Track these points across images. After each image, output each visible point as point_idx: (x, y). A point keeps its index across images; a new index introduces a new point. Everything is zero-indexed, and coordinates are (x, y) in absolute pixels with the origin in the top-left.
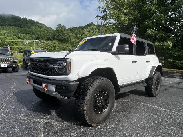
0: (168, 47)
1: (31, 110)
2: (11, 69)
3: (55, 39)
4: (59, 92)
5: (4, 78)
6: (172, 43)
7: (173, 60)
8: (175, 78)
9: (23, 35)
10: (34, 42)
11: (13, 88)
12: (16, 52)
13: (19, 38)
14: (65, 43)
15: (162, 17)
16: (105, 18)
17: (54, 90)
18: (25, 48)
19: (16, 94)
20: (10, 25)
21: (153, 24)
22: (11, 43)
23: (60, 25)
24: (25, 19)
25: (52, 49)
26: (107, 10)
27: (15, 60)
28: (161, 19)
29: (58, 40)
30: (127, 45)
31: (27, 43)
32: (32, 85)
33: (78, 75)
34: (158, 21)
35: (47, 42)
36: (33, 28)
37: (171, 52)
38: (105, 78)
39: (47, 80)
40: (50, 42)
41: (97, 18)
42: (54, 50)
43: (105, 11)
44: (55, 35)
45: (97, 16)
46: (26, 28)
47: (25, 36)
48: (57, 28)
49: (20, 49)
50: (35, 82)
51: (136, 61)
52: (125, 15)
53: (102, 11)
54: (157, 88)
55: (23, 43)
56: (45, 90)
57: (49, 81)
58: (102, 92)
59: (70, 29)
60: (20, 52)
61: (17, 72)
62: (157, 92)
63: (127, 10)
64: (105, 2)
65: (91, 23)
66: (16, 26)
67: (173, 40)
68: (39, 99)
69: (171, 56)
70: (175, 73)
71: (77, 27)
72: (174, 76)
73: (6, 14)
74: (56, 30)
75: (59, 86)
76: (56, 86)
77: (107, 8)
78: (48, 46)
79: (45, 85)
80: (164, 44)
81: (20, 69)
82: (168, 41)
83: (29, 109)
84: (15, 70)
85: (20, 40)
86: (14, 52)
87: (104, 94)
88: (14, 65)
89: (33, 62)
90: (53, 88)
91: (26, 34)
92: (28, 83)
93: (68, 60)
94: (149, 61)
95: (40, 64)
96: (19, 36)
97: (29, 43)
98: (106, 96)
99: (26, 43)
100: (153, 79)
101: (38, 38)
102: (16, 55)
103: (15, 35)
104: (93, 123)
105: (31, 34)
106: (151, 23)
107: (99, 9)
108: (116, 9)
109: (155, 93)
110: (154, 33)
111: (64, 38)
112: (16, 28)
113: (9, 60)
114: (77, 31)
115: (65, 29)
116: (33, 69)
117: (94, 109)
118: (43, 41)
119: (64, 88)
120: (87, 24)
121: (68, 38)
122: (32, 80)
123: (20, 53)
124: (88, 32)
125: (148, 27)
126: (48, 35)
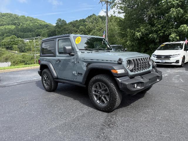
9: (22, 33)
12: (16, 52)
13: (18, 37)
20: (9, 25)
24: (23, 17)
36: (32, 26)
44: (55, 31)
47: (25, 34)
55: (22, 41)
60: (20, 51)
66: (14, 24)
71: (78, 20)
85: (20, 39)
97: (30, 42)
99: (26, 42)
101: (38, 36)
105: (31, 32)
114: (78, 24)
120: (89, 16)
126: (48, 32)
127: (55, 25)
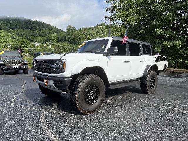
0: (177, 47)
1: (37, 103)
2: (21, 71)
3: (65, 41)
4: (57, 87)
5: (15, 79)
6: (180, 42)
7: (183, 60)
8: (181, 78)
9: (34, 37)
10: (44, 44)
11: (23, 87)
12: (27, 54)
13: (30, 41)
14: (74, 45)
15: (170, 16)
16: (112, 19)
17: (53, 84)
18: (36, 51)
19: (25, 92)
20: (21, 28)
21: (161, 23)
22: (22, 46)
23: (70, 27)
24: (36, 22)
25: (62, 51)
26: (114, 11)
27: (26, 62)
28: (170, 18)
29: (68, 42)
30: (116, 48)
31: (38, 45)
32: (37, 82)
33: (72, 73)
34: (167, 21)
35: (57, 44)
36: (43, 31)
37: (181, 51)
38: (95, 75)
39: (47, 77)
40: (60, 44)
41: (105, 19)
42: (64, 52)
43: (112, 11)
44: (65, 37)
45: (105, 17)
46: (37, 31)
47: (36, 38)
48: (67, 30)
49: (31, 52)
50: (39, 79)
51: (128, 61)
52: (132, 15)
53: (109, 12)
54: (152, 86)
55: (34, 45)
56: (46, 85)
57: (49, 77)
58: (93, 87)
59: (80, 30)
60: (31, 54)
61: (27, 73)
62: (152, 90)
63: (134, 11)
64: (112, 2)
65: (101, 23)
66: (27, 28)
67: (182, 39)
68: (45, 95)
69: (181, 56)
70: (183, 73)
71: (87, 28)
72: (182, 76)
73: (17, 17)
74: (66, 32)
75: (57, 81)
76: (55, 81)
77: (114, 8)
78: (59, 48)
79: (46, 81)
80: (173, 43)
81: (30, 71)
82: (177, 40)
83: (35, 103)
84: (25, 71)
85: (31, 43)
86: (25, 55)
87: (95, 88)
88: (24, 67)
89: (38, 63)
90: (52, 83)
91: (37, 36)
92: (33, 80)
93: (63, 61)
94: (144, 61)
95: (42, 65)
96: (30, 38)
97: (40, 45)
98: (96, 90)
99: (36, 46)
100: (147, 77)
101: (48, 40)
102: (27, 57)
103: (26, 38)
104: (84, 111)
105: (42, 37)
106: (159, 22)
107: (106, 10)
108: (123, 10)
109: (150, 90)
110: (162, 33)
111: (74, 39)
112: (27, 30)
113: (20, 62)
114: (87, 32)
115: (75, 31)
116: (37, 69)
117: (85, 101)
118: (53, 43)
119: (60, 82)
120: (98, 25)
121: (78, 39)
122: (36, 78)
123: (31, 56)
124: (97, 33)
125: (156, 27)
126: (58, 37)
127: (65, 31)
